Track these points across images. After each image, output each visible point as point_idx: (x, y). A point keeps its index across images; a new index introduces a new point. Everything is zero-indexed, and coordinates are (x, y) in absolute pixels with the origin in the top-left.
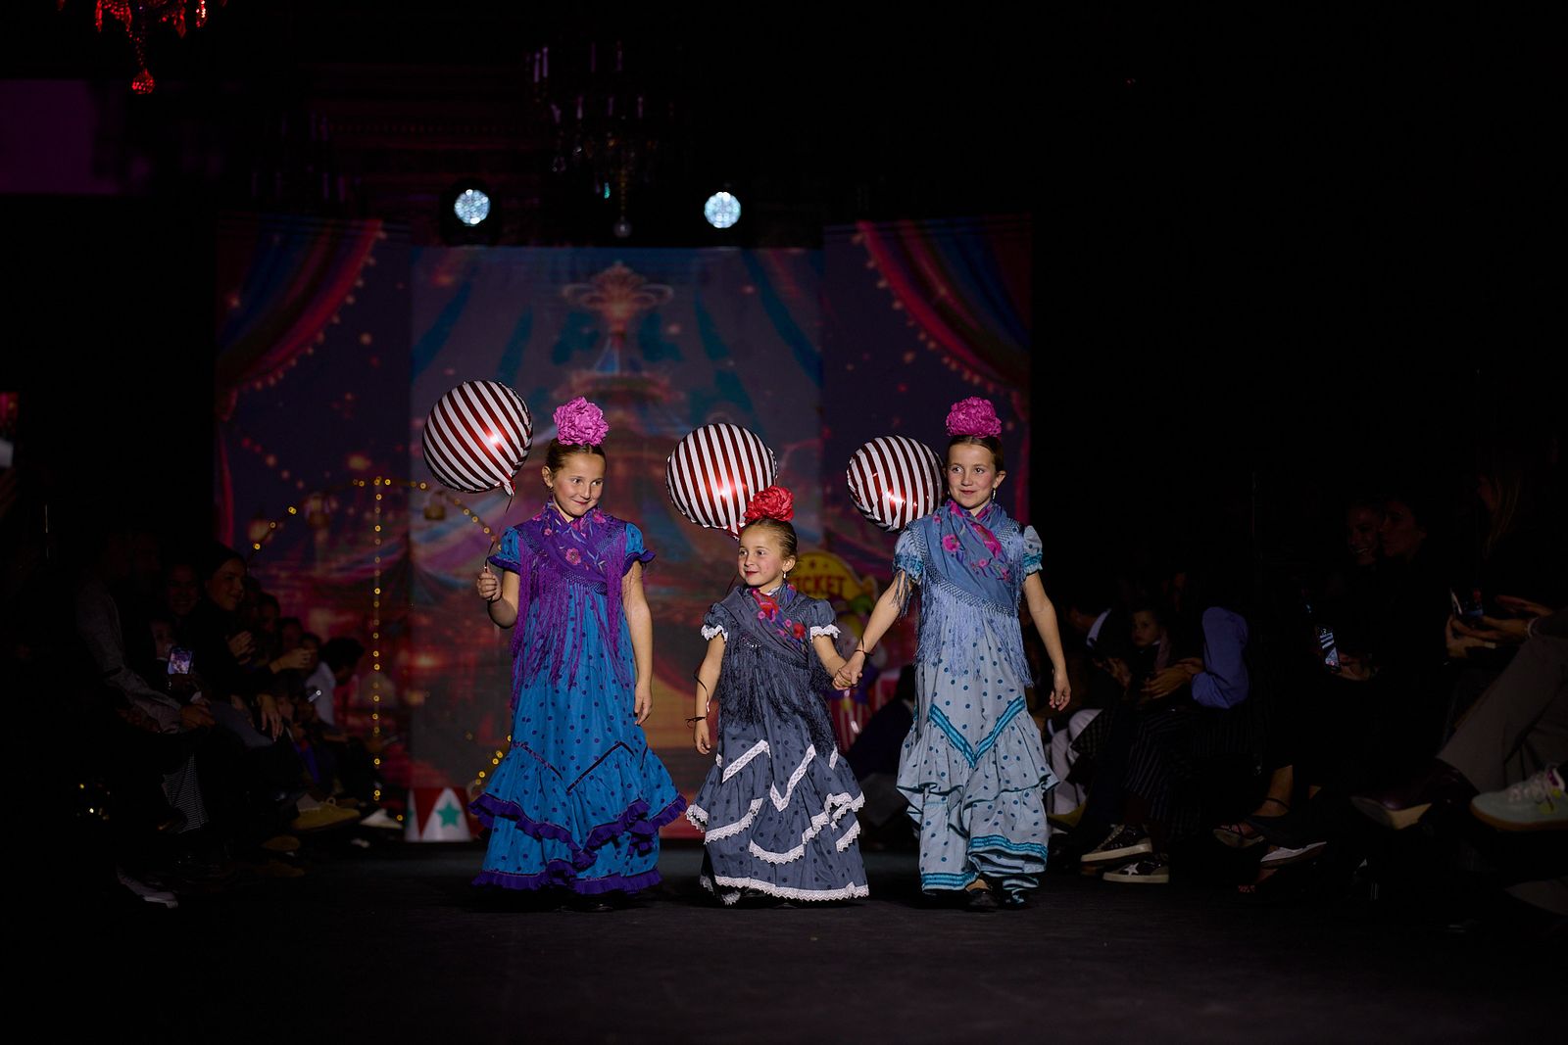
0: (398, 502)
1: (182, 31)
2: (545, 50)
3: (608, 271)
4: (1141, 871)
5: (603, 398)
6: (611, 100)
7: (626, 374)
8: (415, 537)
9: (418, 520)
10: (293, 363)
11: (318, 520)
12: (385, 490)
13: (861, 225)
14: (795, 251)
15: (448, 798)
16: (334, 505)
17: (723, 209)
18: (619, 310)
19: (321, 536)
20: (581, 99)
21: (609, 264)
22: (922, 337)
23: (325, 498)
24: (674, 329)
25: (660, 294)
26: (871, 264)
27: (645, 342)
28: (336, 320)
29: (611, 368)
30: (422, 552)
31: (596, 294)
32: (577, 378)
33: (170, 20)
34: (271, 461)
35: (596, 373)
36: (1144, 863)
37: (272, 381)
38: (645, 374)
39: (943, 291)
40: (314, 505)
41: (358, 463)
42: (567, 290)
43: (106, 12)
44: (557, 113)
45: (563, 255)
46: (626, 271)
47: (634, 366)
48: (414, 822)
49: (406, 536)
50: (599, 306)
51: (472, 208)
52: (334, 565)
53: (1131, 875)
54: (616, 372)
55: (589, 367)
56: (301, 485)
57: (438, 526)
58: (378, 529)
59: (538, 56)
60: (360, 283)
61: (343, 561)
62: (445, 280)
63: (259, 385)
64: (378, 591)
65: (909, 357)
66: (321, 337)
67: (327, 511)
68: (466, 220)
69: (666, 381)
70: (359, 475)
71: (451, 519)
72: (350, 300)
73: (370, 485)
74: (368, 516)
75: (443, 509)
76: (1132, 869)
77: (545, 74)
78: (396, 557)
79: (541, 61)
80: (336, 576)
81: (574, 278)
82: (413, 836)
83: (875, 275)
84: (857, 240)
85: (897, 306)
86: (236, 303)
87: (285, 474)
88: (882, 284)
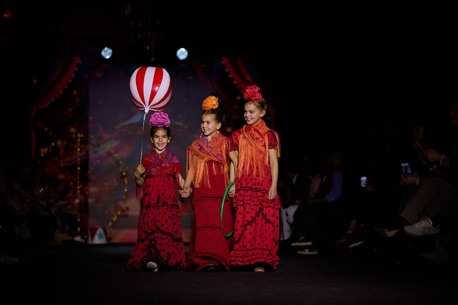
0: (85, 141)
2: (129, 5)
4: (310, 251)
8: (90, 152)
9: (91, 147)
10: (53, 100)
11: (61, 147)
12: (81, 138)
13: (224, 58)
14: (204, 66)
15: (100, 231)
16: (65, 142)
17: (182, 54)
19: (62, 152)
20: (140, 20)
23: (63, 140)
26: (227, 70)
28: (66, 87)
30: (92, 156)
34: (46, 129)
36: (310, 248)
37: (47, 105)
39: (248, 78)
40: (59, 142)
41: (73, 130)
44: (133, 25)
48: (90, 238)
49: (87, 152)
51: (107, 53)
52: (66, 161)
53: (307, 252)
56: (55, 136)
57: (97, 149)
58: (79, 150)
59: (127, 7)
60: (73, 76)
61: (68, 159)
62: (99, 75)
63: (43, 107)
64: (79, 168)
65: (238, 98)
66: (61, 92)
67: (63, 144)
68: (105, 57)
70: (72, 133)
71: (101, 146)
72: (70, 81)
73: (77, 137)
74: (76, 146)
75: (99, 144)
76: (307, 250)
77: (129, 12)
78: (85, 158)
79: (128, 9)
80: (66, 164)
82: (90, 242)
83: (228, 73)
84: (223, 62)
85: (235, 82)
86: (35, 81)
87: (51, 133)
88: (230, 76)
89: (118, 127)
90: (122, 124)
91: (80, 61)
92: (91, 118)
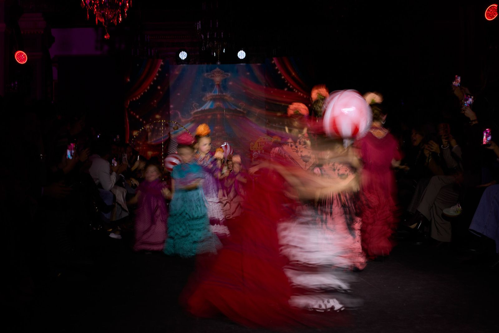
0: (167, 125)
1: (116, 24)
2: (200, 22)
3: (215, 70)
5: (214, 99)
6: (215, 34)
7: (220, 94)
8: (171, 133)
9: (172, 129)
10: (142, 94)
11: (149, 130)
12: (164, 123)
13: (274, 58)
14: (258, 64)
17: (242, 55)
18: (218, 79)
19: (150, 134)
20: (208, 33)
21: (215, 68)
22: (289, 85)
23: (150, 125)
24: (231, 83)
25: (227, 75)
26: (277, 68)
27: (223, 87)
28: (152, 83)
29: (216, 92)
30: (173, 136)
31: (212, 75)
32: (209, 95)
33: (113, 21)
34: (138, 117)
35: (213, 94)
37: (137, 98)
38: (224, 94)
39: (293, 74)
40: (148, 127)
42: (205, 74)
43: (98, 20)
44: (203, 37)
45: (204, 66)
46: (219, 70)
47: (221, 92)
49: (169, 133)
50: (213, 78)
51: (183, 55)
52: (153, 141)
54: (218, 94)
55: (211, 92)
56: (144, 122)
57: (177, 131)
58: (163, 132)
59: (198, 23)
60: (157, 75)
61: (155, 139)
62: (177, 73)
63: (134, 99)
64: (163, 146)
66: (148, 88)
67: (151, 128)
68: (182, 59)
69: (229, 95)
70: (158, 119)
71: (179, 129)
72: (155, 79)
73: (161, 122)
74: (160, 129)
75: (178, 127)
77: (200, 27)
78: (167, 138)
79: (199, 25)
80: (153, 143)
81: (207, 72)
83: (278, 70)
84: (273, 62)
85: (283, 77)
86: (129, 80)
87: (141, 120)
88: (279, 72)
89: (192, 113)
90: (196, 111)
91: (162, 63)
92: (171, 106)
